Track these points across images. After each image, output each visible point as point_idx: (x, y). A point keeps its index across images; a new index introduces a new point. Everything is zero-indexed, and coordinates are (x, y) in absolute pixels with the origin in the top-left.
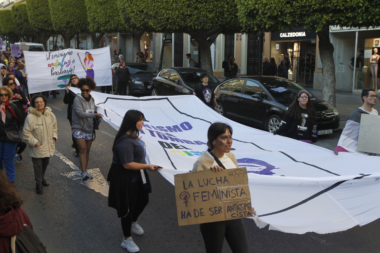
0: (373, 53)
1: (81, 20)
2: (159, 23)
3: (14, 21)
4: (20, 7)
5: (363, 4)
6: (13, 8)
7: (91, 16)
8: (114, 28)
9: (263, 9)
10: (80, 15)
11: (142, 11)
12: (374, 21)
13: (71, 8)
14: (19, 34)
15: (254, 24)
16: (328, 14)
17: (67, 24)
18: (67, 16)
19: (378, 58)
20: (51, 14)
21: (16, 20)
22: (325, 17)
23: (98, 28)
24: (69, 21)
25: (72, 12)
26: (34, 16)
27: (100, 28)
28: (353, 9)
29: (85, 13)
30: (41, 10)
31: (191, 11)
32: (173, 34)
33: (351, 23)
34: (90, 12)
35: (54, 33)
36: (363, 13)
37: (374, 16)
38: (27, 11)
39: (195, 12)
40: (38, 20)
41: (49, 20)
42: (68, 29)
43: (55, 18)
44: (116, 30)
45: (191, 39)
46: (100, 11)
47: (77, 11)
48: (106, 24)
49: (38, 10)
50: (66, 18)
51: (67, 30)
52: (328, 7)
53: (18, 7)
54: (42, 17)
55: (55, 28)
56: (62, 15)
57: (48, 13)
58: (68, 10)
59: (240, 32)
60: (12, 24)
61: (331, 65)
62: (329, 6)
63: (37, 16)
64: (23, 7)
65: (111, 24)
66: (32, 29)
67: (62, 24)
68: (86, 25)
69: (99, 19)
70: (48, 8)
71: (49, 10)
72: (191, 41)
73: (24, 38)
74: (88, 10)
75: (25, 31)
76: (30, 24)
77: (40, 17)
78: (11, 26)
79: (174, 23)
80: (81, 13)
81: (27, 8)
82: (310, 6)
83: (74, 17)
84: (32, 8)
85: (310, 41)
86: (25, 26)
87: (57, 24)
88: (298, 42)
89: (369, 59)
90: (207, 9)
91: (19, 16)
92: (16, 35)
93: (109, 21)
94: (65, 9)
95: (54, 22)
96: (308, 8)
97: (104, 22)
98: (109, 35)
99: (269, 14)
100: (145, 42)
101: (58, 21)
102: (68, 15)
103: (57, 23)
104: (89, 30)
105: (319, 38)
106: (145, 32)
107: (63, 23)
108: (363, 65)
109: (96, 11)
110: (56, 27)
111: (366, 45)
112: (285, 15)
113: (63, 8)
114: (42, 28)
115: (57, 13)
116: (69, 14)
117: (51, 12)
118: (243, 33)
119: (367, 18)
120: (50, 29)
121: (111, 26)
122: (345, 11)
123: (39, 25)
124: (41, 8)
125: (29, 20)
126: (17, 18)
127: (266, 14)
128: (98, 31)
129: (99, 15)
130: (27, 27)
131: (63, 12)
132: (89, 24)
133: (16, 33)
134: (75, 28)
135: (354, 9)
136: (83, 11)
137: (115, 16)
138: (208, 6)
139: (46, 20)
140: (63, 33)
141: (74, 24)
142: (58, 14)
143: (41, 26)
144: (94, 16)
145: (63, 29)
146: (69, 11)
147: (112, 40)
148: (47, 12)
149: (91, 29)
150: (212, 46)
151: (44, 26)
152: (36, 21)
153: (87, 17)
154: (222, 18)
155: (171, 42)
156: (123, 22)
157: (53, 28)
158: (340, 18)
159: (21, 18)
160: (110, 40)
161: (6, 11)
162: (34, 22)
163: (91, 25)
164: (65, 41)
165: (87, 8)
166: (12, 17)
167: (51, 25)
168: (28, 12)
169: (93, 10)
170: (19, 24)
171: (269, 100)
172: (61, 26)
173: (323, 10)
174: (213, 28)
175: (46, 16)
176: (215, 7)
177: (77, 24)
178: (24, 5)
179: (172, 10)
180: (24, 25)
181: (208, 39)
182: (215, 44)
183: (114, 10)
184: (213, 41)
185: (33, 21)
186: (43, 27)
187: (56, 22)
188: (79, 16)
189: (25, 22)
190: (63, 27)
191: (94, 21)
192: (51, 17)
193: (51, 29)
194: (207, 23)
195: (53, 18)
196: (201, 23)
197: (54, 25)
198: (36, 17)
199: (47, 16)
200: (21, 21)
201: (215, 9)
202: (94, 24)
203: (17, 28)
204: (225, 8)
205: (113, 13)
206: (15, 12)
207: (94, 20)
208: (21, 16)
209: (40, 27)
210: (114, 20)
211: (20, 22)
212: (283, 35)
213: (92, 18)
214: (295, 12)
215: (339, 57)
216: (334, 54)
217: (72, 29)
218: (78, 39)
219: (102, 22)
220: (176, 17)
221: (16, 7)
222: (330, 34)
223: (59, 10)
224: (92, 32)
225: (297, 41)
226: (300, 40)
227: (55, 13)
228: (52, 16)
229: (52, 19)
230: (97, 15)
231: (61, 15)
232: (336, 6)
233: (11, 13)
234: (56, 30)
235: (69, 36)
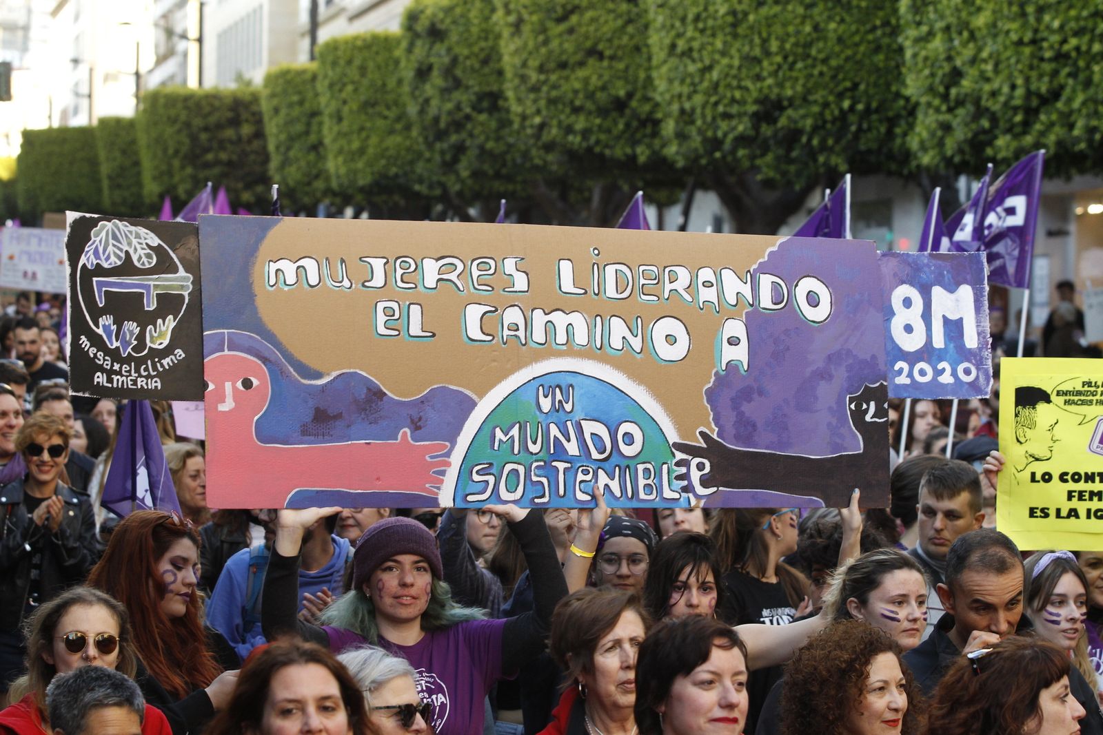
1: (855, 86)
3: (412, 110)
4: (458, 11)
6: (412, 18)
7: (926, 59)
8: (1090, 141)
10: (849, 52)
14: (438, 192)
17: (758, 118)
18: (758, 61)
20: (655, 50)
21: (427, 101)
24: (773, 96)
25: (798, 32)
26: (541, 69)
27: (990, 143)
29: (886, 41)
30: (592, 28)
34: (924, 29)
38: (498, 36)
40: (570, 95)
41: (638, 95)
42: (763, 155)
43: (682, 81)
46: (994, 25)
47: (832, 26)
48: (1031, 113)
49: (571, 31)
50: (758, 78)
51: (758, 162)
53: (441, 15)
54: (593, 73)
55: (680, 145)
56: (725, 61)
57: (637, 49)
58: (770, 21)
60: (399, 126)
63: (563, 65)
65: (1071, 112)
66: (526, 155)
67: (727, 116)
68: (892, 122)
69: (988, 80)
70: (639, 15)
71: (646, 26)
74: (910, 17)
75: (476, 174)
76: (516, 126)
77: (581, 73)
78: (394, 141)
80: (857, 38)
83: (814, 66)
84: (535, 18)
86: (482, 138)
87: (692, 122)
91: (448, 72)
92: (418, 195)
93: (1055, 94)
94: (751, 18)
95: (675, 107)
97: (1017, 102)
101: (698, 99)
102: (768, 54)
103: (693, 110)
104: (907, 155)
107: (734, 109)
109: (965, 25)
110: (681, 136)
113: (739, 8)
114: (589, 150)
115: (696, 45)
116: (774, 46)
117: (657, 40)
120: (642, 153)
121: (1071, 126)
123: (569, 130)
124: (589, 14)
125: (506, 99)
126: (429, 89)
129: (985, 54)
130: (490, 145)
131: (735, 36)
132: (912, 110)
133: (417, 187)
134: (815, 142)
136: (874, 28)
139: (622, 93)
140: (732, 180)
141: (804, 117)
142: (700, 51)
143: (585, 133)
144: (949, 59)
145: (733, 151)
146: (778, 29)
147: (1073, 227)
148: (632, 37)
149: (924, 148)
151: (603, 137)
152: (552, 102)
153: (898, 67)
157: (664, 146)
159: (457, 84)
160: (1054, 226)
161: (364, 40)
162: (538, 112)
163: (925, 124)
165: (905, 4)
166: (400, 82)
167: (651, 124)
168: (502, 43)
169: (942, 17)
170: (442, 125)
172: (720, 134)
175: (621, 66)
177: (828, 117)
180: (476, 132)
185: (535, 101)
186: (598, 142)
187: (687, 106)
188: (847, 59)
189: (480, 111)
190: (731, 137)
191: (945, 97)
192: (655, 74)
193: (647, 152)
195: (671, 81)
197: (669, 128)
198: (553, 77)
199: (627, 68)
200: (458, 108)
202: (947, 117)
203: (427, 155)
205: (1086, 38)
206: (420, 50)
207: (947, 88)
208: (458, 72)
209: (573, 140)
210: (1088, 83)
211: (450, 113)
213: (933, 75)
217: (794, 154)
219: (1006, 104)
221: (429, 12)
223: (710, 23)
224: (928, 169)
227: (681, 45)
228: (664, 69)
229: (661, 85)
230: (968, 52)
231: (724, 53)
233: (399, 53)
234: (680, 164)
235: (771, 197)
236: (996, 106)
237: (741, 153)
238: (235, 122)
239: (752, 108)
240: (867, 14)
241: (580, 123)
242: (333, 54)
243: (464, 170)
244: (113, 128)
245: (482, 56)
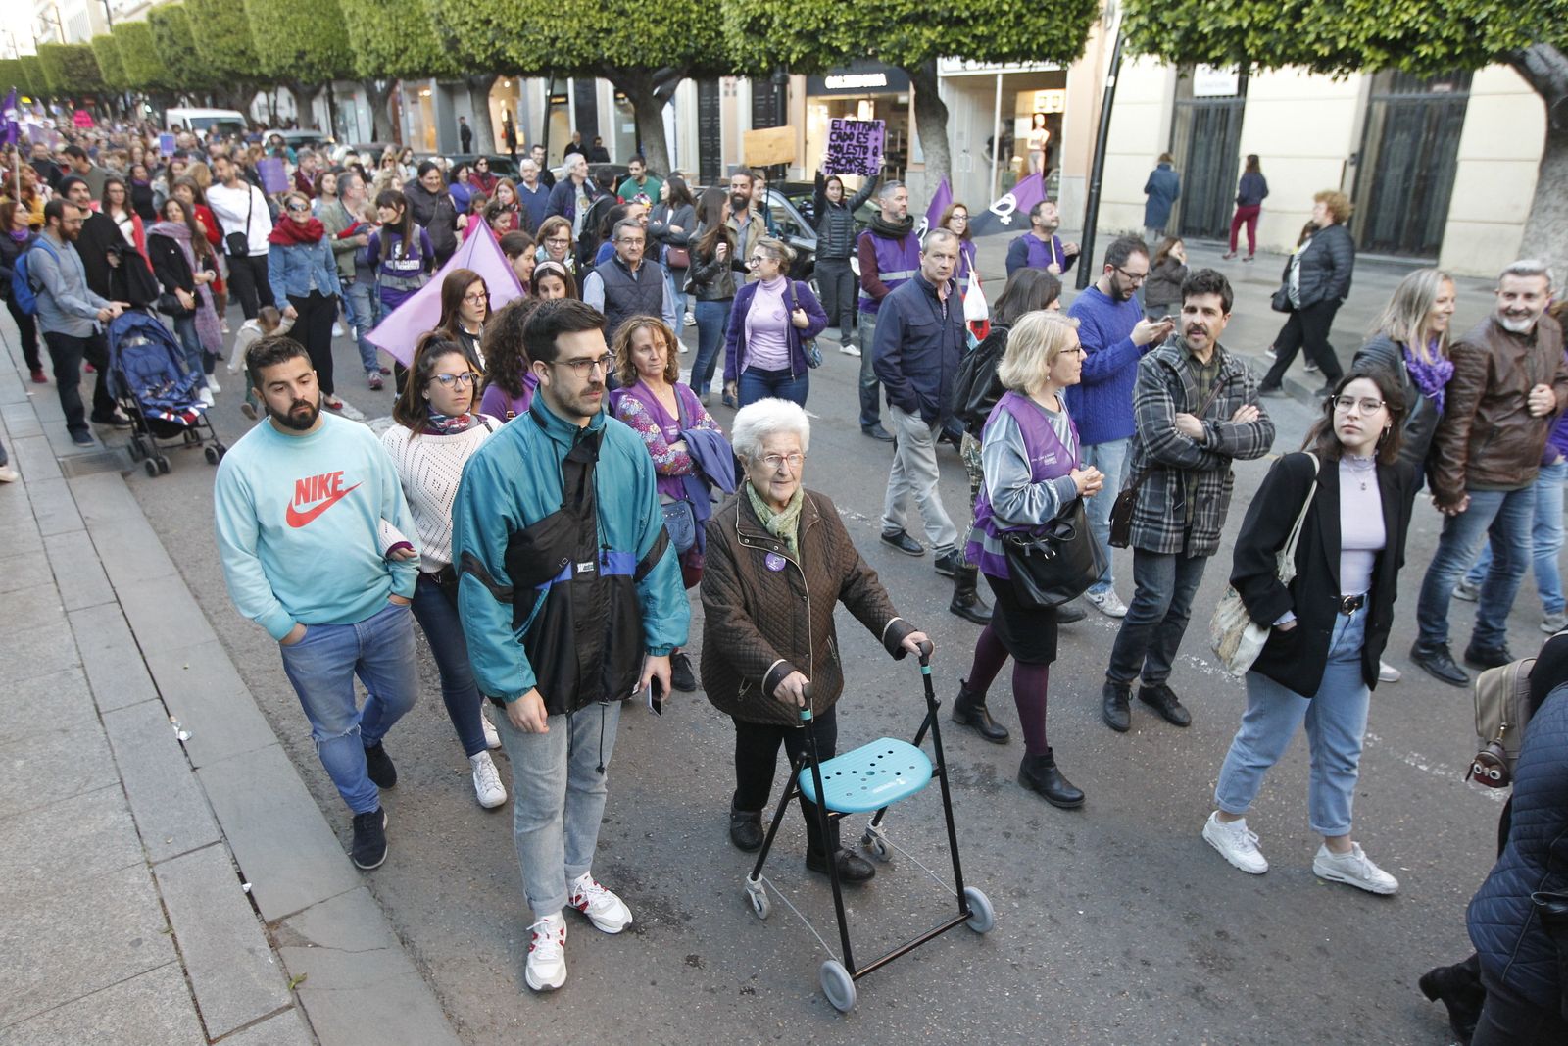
0: (1034, 126)
1: (332, 46)
2: (531, 51)
3: (158, 54)
4: (170, 13)
5: (1011, 6)
6: (151, 16)
7: (357, 35)
8: (421, 67)
9: (784, 13)
10: (328, 33)
11: (488, 22)
12: (1034, 47)
13: (305, 15)
15: (760, 51)
16: (933, 27)
17: (297, 58)
18: (294, 35)
19: (1044, 140)
20: (253, 31)
21: (164, 50)
22: (927, 33)
23: (380, 67)
24: (301, 49)
25: (308, 25)
26: (208, 38)
27: (385, 68)
28: (989, 18)
29: (341, 28)
30: (226, 21)
31: (609, 20)
32: (571, 82)
33: (984, 51)
34: (355, 24)
35: (268, 84)
36: (1011, 28)
37: (1035, 35)
38: (188, 24)
39: (621, 22)
40: (222, 48)
41: (249, 49)
42: (301, 72)
43: (265, 43)
44: (424, 73)
45: (616, 92)
46: (381, 23)
47: (320, 22)
48: (398, 57)
49: (218, 22)
50: (295, 42)
51: (299, 75)
52: (934, 12)
53: (163, 15)
54: (230, 40)
55: (268, 68)
56: (281, 35)
57: (246, 30)
58: (296, 20)
59: (731, 75)
60: (154, 60)
61: (942, 152)
62: (936, 7)
63: (217, 36)
64: (177, 14)
65: (412, 56)
66: (208, 72)
67: (285, 57)
68: (348, 60)
69: (381, 43)
70: (244, 16)
71: (248, 21)
72: (616, 99)
73: (190, 99)
74: (349, 19)
75: (190, 80)
76: (202, 60)
77: (225, 40)
79: (570, 51)
80: (330, 27)
81: (187, 16)
82: (893, 8)
83: (315, 38)
84: (202, 17)
85: (896, 99)
86: (189, 65)
87: (272, 59)
88: (868, 100)
89: (1024, 141)
90: (648, 15)
91: (171, 38)
93: (406, 49)
94: (288, 18)
95: (264, 53)
96: (887, 13)
97: (392, 52)
98: (411, 85)
99: (797, 27)
100: (503, 103)
101: (273, 50)
102: (297, 33)
104: (355, 73)
105: (916, 88)
106: (501, 78)
107: (287, 54)
108: (1012, 155)
109: (370, 23)
110: (268, 65)
111: (1019, 109)
112: (836, 30)
113: (283, 14)
114: (234, 70)
115: (268, 29)
116: (299, 29)
117: (253, 27)
118: (738, 74)
119: (1019, 41)
120: (255, 72)
121: (413, 61)
122: (971, 22)
123: (224, 62)
124: (224, 16)
125: (196, 50)
126: (163, 45)
127: (790, 26)
128: (380, 74)
129: (378, 34)
130: (193, 68)
131: (283, 25)
132: (354, 55)
134: (320, 67)
135: (992, 16)
136: (336, 24)
137: (421, 35)
138: (650, 8)
139: (242, 48)
140: (291, 82)
141: (314, 57)
142: (270, 31)
143: (231, 64)
144: (366, 35)
145: (290, 70)
146: (299, 23)
148: (243, 25)
149: (361, 70)
150: (667, 111)
151: (238, 65)
152: (215, 51)
153: (347, 38)
154: (687, 39)
155: (567, 102)
156: (441, 50)
157: (263, 69)
158: (962, 38)
159: (175, 43)
160: (413, 100)
161: (133, 25)
162: (210, 55)
163: (360, 60)
164: (298, 103)
165: (346, 14)
166: (151, 42)
167: (255, 60)
168: (190, 27)
169: (361, 19)
170: (172, 60)
171: (803, 238)
172: (283, 64)
173: (922, 18)
174: (665, 65)
175: (241, 37)
176: (670, 8)
177: (324, 57)
178: (180, 8)
179: (563, 16)
180: (186, 63)
181: (656, 92)
182: (674, 105)
183: (418, 19)
184: (667, 97)
185: (208, 51)
186: (236, 67)
187: (269, 53)
189: (187, 55)
190: (287, 65)
191: (366, 50)
192: (254, 40)
194: (650, 50)
195: (261, 43)
196: (636, 50)
197: (263, 61)
198: (214, 41)
199: (243, 38)
200: (177, 53)
201: (668, 14)
202: (368, 57)
203: (168, 72)
204: (691, 11)
205: (414, 28)
206: (157, 29)
207: (366, 47)
208: (175, 39)
209: (227, 66)
210: (417, 45)
211: (174, 55)
212: (832, 82)
213: (360, 42)
214: (858, 22)
215: (961, 135)
216: (948, 127)
217: (313, 72)
218: (330, 96)
219: (388, 52)
220: (572, 34)
221: (158, 13)
222: (939, 81)
223: (273, 20)
224: (364, 78)
225: (866, 96)
226: (873, 95)
227: (263, 28)
228: (258, 38)
230: (373, 32)
231: (280, 32)
232: (951, 10)
233: (148, 30)
234: (271, 75)
235: (307, 89)
236: (385, 53)
237: (293, 71)
238: (83, 58)
239: (294, 54)
240: (333, 18)
241: (228, 59)
242: (119, 30)
243: (184, 77)
244: (28, 60)
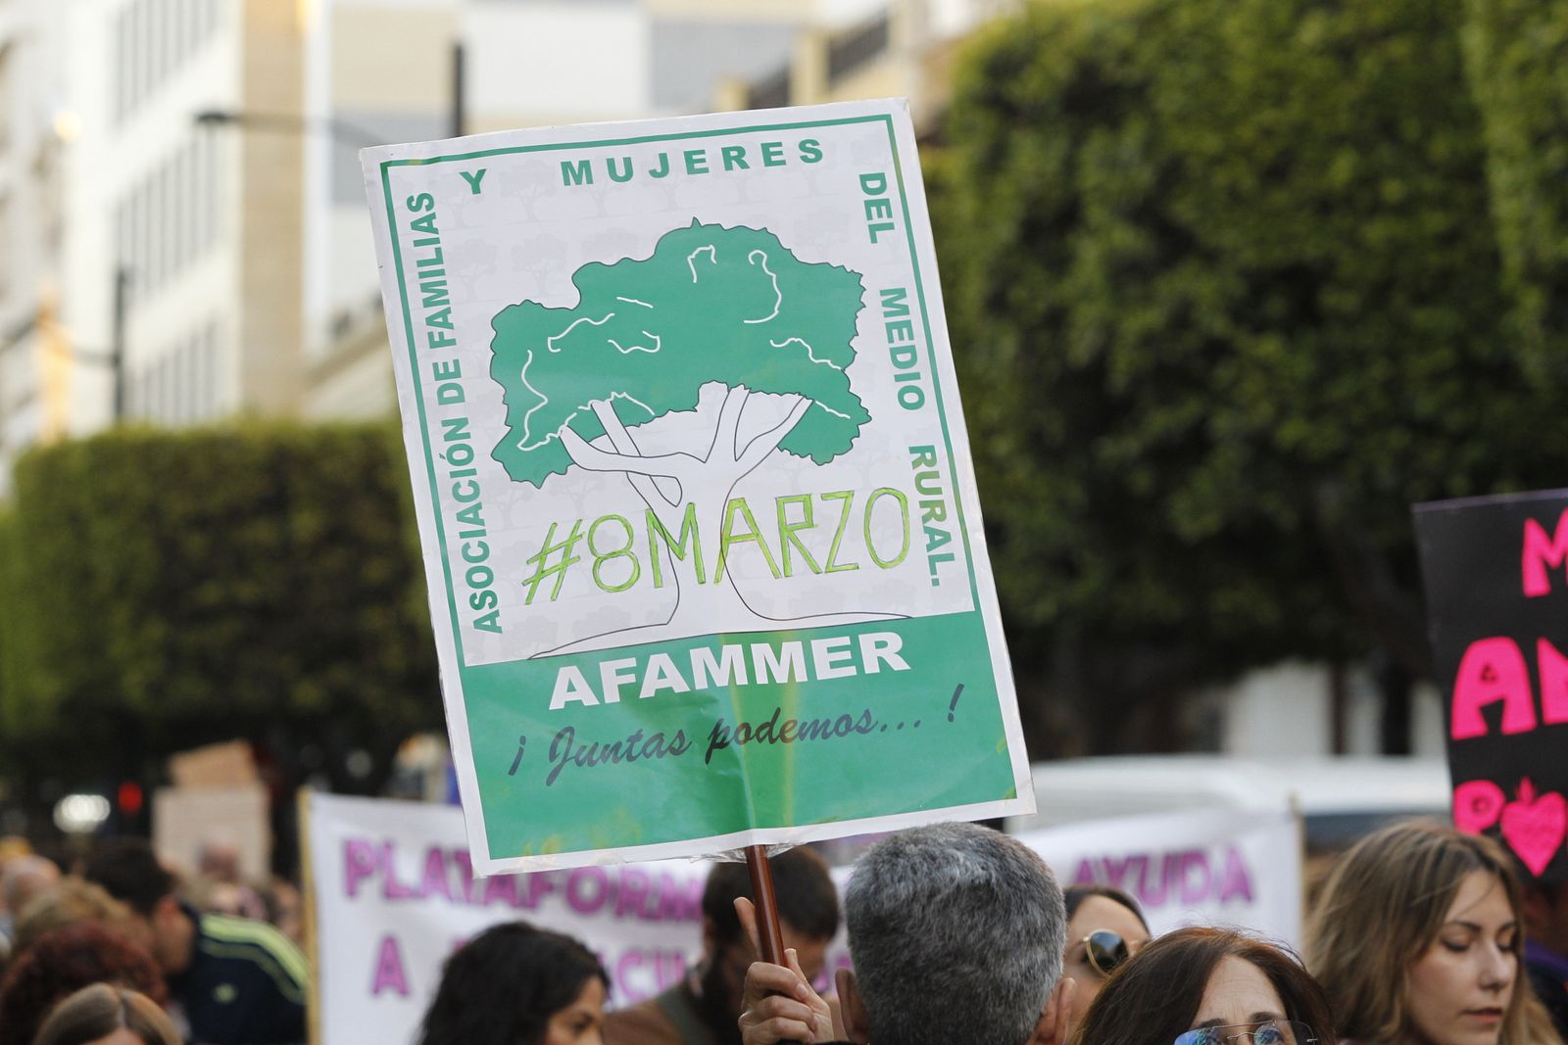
245: (1268, 153)
